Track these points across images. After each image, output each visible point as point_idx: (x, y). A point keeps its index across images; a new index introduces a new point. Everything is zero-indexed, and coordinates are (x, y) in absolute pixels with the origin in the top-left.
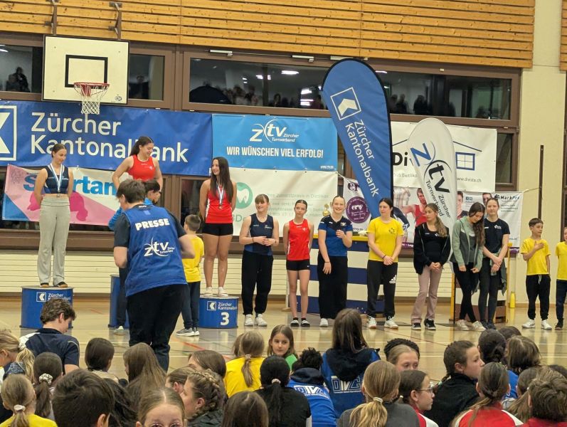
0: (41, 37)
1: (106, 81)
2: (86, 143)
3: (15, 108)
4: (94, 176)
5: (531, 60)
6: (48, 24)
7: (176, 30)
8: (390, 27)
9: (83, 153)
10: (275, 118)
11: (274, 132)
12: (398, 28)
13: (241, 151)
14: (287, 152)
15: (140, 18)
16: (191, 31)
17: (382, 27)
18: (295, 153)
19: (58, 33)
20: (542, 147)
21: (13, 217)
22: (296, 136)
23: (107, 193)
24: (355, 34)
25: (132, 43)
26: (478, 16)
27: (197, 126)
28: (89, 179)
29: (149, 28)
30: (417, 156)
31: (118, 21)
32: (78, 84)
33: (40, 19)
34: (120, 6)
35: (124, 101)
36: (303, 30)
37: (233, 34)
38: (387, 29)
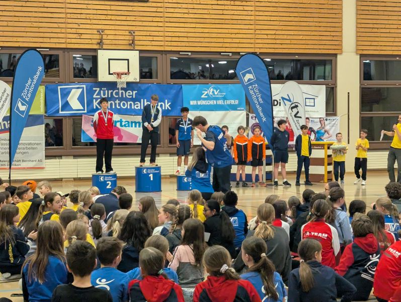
0: (95, 50)
1: (128, 71)
2: (121, 102)
3: (84, 86)
4: (126, 118)
5: (341, 49)
6: (99, 44)
7: (162, 43)
8: (269, 37)
9: (119, 107)
10: (213, 86)
11: (213, 92)
12: (273, 37)
13: (197, 103)
14: (220, 102)
15: (145, 38)
16: (169, 44)
17: (265, 37)
18: (224, 102)
19: (104, 48)
20: (349, 93)
21: (86, 140)
22: (224, 94)
23: (132, 126)
24: (252, 41)
25: (141, 51)
26: (313, 29)
27: (175, 91)
28: (123, 120)
29: (149, 43)
30: (285, 101)
31: (133, 41)
32: (115, 73)
33: (95, 42)
34: (134, 33)
35: (138, 80)
36: (226, 40)
37: (191, 44)
38: (268, 38)
